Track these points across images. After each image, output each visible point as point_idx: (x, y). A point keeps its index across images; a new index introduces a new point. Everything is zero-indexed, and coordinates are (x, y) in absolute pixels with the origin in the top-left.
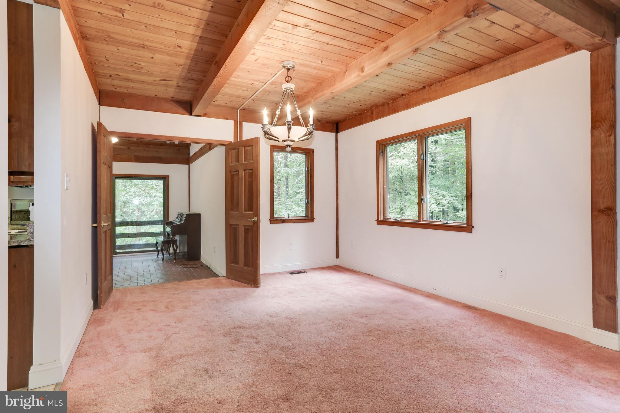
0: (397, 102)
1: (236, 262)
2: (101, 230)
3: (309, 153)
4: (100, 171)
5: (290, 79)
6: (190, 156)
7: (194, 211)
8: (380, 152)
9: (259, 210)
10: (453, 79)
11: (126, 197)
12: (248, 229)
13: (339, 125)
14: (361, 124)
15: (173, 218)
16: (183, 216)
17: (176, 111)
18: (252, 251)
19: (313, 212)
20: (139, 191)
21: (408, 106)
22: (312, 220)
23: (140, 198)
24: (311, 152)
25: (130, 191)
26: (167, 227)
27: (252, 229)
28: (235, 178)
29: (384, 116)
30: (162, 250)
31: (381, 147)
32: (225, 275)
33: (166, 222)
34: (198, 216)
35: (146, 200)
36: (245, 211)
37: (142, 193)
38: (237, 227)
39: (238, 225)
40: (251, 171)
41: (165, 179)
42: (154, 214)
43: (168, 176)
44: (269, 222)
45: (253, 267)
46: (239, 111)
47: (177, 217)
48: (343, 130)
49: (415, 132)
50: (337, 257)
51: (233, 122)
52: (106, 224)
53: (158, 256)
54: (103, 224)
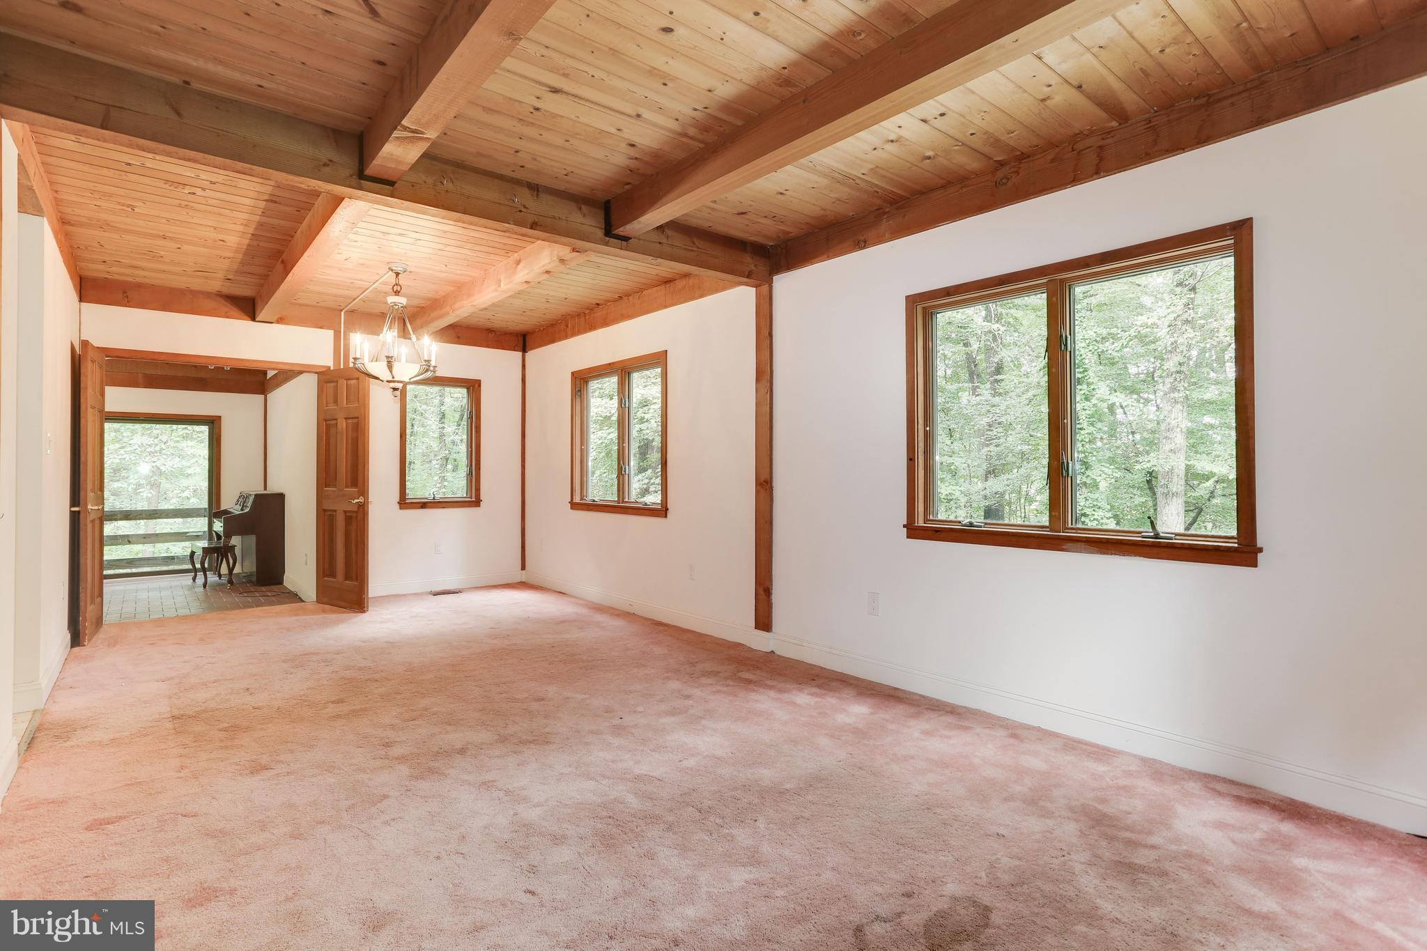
0: (594, 313)
1: (333, 574)
2: (86, 517)
3: (473, 386)
4: (87, 421)
5: (399, 288)
6: (268, 378)
7: (274, 488)
8: (577, 390)
9: (366, 484)
10: (650, 291)
11: (120, 457)
12: (351, 517)
13: (527, 338)
14: (553, 341)
15: (229, 502)
16: (249, 498)
17: (226, 313)
18: (357, 552)
19: (478, 490)
20: (153, 443)
21: (606, 323)
22: (477, 503)
23: (155, 459)
24: (476, 386)
25: (131, 442)
26: (215, 520)
27: (357, 517)
28: (333, 431)
29: (579, 332)
30: (204, 570)
31: (578, 382)
32: (315, 600)
33: (215, 512)
34: (281, 497)
35: (169, 464)
36: (347, 487)
37: (162, 449)
38: (334, 513)
39: (335, 511)
40: (355, 421)
41: (213, 423)
42: (189, 496)
43: (219, 418)
44: (398, 506)
45: (357, 580)
46: (343, 313)
47: (238, 501)
48: (532, 349)
49: (613, 363)
50: (523, 568)
51: (332, 332)
52: (96, 508)
53: (194, 579)
54: (91, 508)
